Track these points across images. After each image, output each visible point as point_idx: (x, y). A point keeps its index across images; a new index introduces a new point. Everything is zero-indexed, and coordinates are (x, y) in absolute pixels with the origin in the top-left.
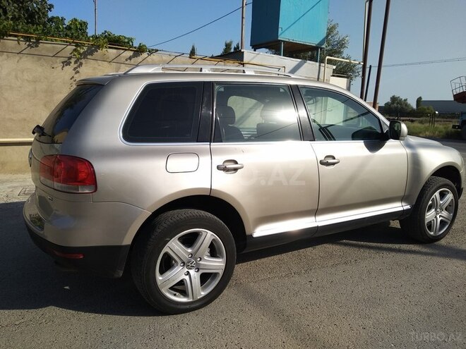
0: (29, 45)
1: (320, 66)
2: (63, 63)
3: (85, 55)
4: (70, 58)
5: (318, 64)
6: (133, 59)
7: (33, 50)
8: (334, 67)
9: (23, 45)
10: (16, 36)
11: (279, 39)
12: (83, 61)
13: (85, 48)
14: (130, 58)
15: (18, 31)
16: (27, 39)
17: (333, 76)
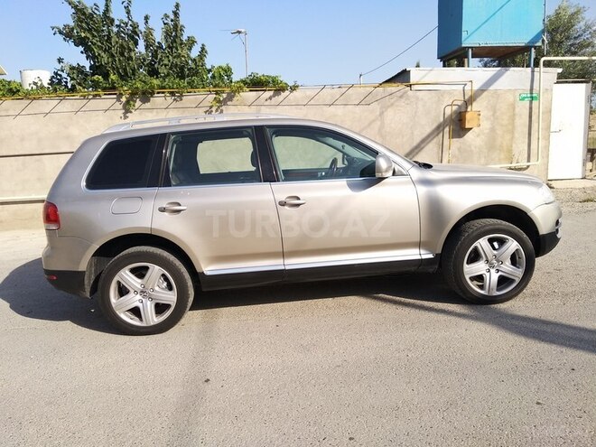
0: (175, 100)
1: (533, 72)
2: (206, 112)
3: (224, 102)
4: (211, 107)
5: (529, 70)
6: (273, 99)
7: (179, 104)
8: (560, 70)
9: (170, 99)
10: (163, 93)
11: (463, 45)
12: (223, 108)
13: (225, 95)
14: (270, 98)
15: (164, 88)
16: (172, 94)
17: (558, 83)
